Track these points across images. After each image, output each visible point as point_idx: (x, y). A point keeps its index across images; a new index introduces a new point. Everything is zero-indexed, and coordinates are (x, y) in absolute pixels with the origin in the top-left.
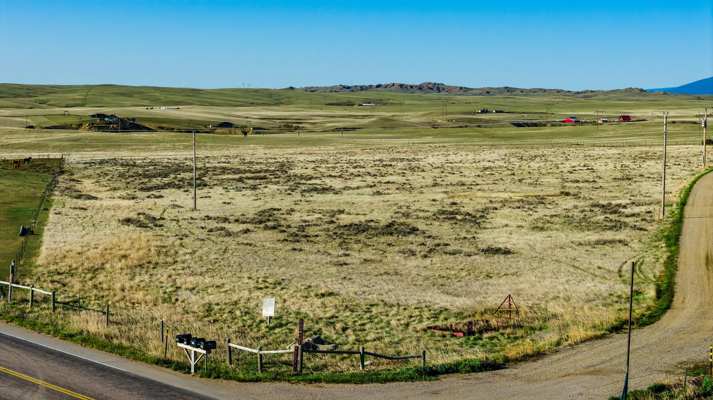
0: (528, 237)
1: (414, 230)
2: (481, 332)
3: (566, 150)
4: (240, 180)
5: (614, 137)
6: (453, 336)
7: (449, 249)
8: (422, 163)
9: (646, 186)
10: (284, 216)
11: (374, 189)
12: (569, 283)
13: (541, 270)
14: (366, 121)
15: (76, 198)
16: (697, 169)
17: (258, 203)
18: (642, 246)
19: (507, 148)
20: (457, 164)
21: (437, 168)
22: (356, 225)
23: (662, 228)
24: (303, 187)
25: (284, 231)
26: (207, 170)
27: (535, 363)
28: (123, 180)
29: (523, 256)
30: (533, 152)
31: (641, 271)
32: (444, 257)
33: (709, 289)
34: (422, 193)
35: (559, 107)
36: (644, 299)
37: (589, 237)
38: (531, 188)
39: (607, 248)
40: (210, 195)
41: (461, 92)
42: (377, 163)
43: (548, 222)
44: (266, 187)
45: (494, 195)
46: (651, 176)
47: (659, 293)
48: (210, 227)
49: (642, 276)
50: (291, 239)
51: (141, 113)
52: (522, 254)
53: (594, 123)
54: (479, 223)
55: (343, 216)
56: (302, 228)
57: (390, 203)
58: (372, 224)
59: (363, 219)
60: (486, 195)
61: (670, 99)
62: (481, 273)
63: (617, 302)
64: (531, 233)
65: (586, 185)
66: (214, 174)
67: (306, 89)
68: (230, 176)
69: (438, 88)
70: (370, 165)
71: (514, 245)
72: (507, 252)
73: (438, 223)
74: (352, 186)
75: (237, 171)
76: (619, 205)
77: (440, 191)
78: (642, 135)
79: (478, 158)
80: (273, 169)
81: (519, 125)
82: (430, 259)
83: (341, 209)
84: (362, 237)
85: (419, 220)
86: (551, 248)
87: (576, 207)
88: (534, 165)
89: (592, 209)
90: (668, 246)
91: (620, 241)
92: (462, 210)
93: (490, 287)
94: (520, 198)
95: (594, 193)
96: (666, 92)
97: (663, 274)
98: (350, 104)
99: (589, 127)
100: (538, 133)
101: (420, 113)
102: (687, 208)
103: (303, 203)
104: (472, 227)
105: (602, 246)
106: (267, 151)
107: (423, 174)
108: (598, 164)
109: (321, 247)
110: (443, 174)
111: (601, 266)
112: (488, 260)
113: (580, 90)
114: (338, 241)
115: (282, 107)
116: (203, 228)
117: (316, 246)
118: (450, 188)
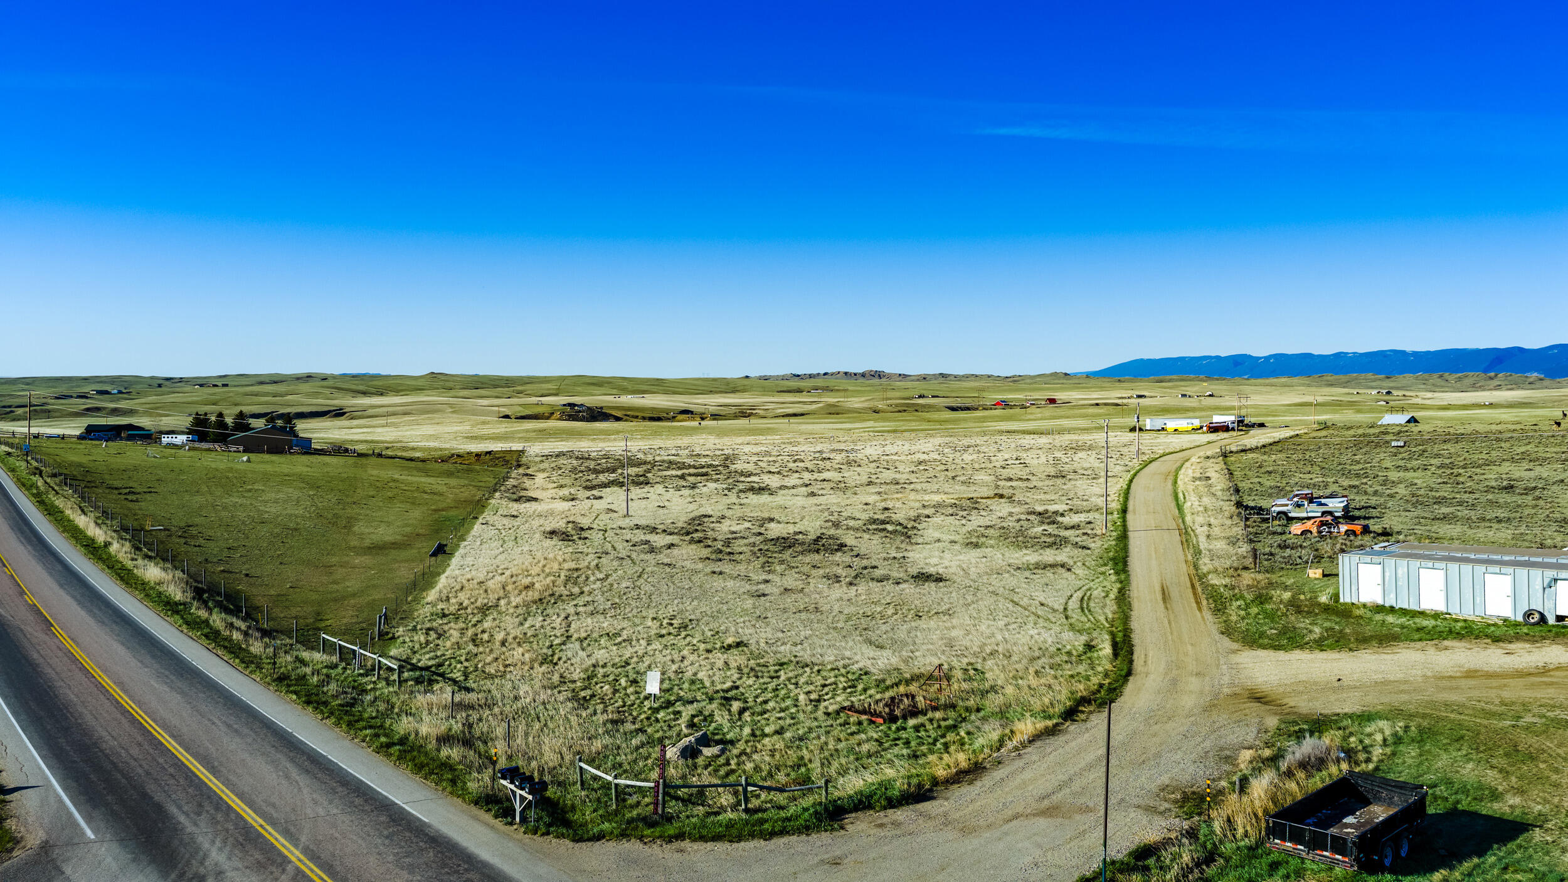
0: (961, 557)
1: (841, 547)
2: (905, 718)
3: (998, 438)
4: (682, 477)
5: (1041, 419)
6: (871, 722)
7: (878, 573)
8: (860, 456)
9: (1082, 486)
10: (712, 525)
11: (810, 489)
12: (1009, 627)
13: (975, 606)
14: (814, 407)
15: (516, 500)
16: (1130, 464)
17: (692, 507)
18: (1087, 573)
19: (941, 437)
20: (892, 457)
21: (872, 462)
22: (783, 538)
23: (1106, 546)
24: (741, 486)
25: (709, 546)
26: (653, 464)
27: (971, 788)
28: (573, 476)
29: (956, 585)
30: (966, 442)
31: (1090, 611)
32: (870, 584)
33: (1173, 640)
34: (856, 494)
35: (989, 392)
36: (1099, 658)
37: (1028, 558)
38: (964, 488)
39: (1049, 574)
40: (648, 495)
41: (900, 378)
42: (817, 455)
43: (983, 536)
44: (705, 486)
45: (927, 497)
46: (1085, 472)
47: (1115, 645)
48: (635, 539)
49: (1092, 619)
50: (713, 557)
51: (609, 402)
52: (954, 582)
53: (1023, 407)
54: (909, 537)
55: (772, 525)
56: (727, 543)
57: (822, 507)
58: (800, 536)
59: (791, 529)
60: (919, 497)
61: (1092, 382)
62: (909, 610)
63: (1066, 662)
64: (965, 550)
65: (1019, 483)
66: (659, 470)
67: (760, 378)
68: (674, 473)
69: (879, 375)
70: (810, 458)
71: (946, 568)
72: (939, 579)
73: (868, 536)
74: (788, 484)
75: (682, 466)
76: (1056, 513)
77: (874, 491)
78: (1068, 417)
79: (914, 448)
80: (717, 463)
81: (953, 409)
82: (855, 588)
83: (772, 516)
84: (787, 555)
85: (849, 531)
86: (987, 573)
87: (1011, 514)
88: (967, 457)
89: (1029, 517)
90: (1117, 573)
91: (1063, 566)
92: (895, 517)
93: (919, 634)
94: (953, 501)
95: (1029, 494)
96: (1089, 376)
97: (1116, 616)
98: (799, 391)
99: (1018, 410)
100: (971, 417)
101: (863, 399)
102: (1129, 516)
103: (736, 507)
104: (902, 542)
105: (1042, 571)
106: (717, 441)
107: (858, 469)
108: (1030, 456)
109: (742, 568)
110: (879, 470)
111: (1044, 601)
112: (918, 590)
113: (1009, 375)
114: (762, 560)
115: (738, 395)
116: (627, 541)
117: (739, 567)
118: (884, 488)
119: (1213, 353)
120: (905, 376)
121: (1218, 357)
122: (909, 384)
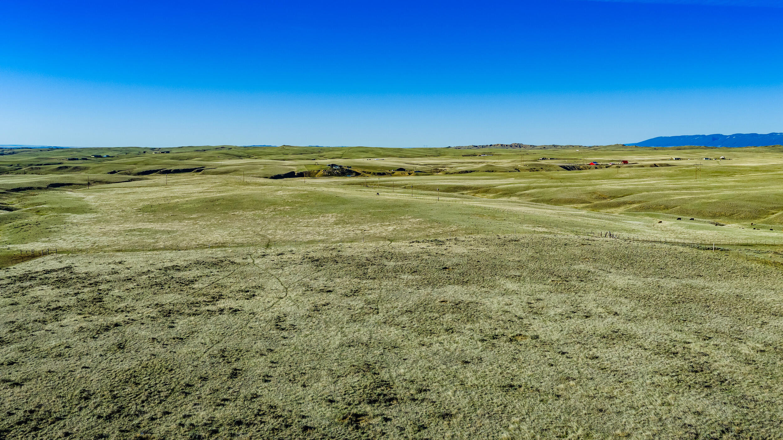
14: (480, 166)
35: (583, 156)
41: (531, 148)
53: (608, 166)
61: (640, 150)
67: (456, 148)
69: (520, 146)
81: (567, 169)
96: (637, 145)
98: (474, 155)
101: (509, 161)
115: (439, 158)
119: (701, 134)
120: (534, 146)
121: (704, 136)
122: (536, 151)
